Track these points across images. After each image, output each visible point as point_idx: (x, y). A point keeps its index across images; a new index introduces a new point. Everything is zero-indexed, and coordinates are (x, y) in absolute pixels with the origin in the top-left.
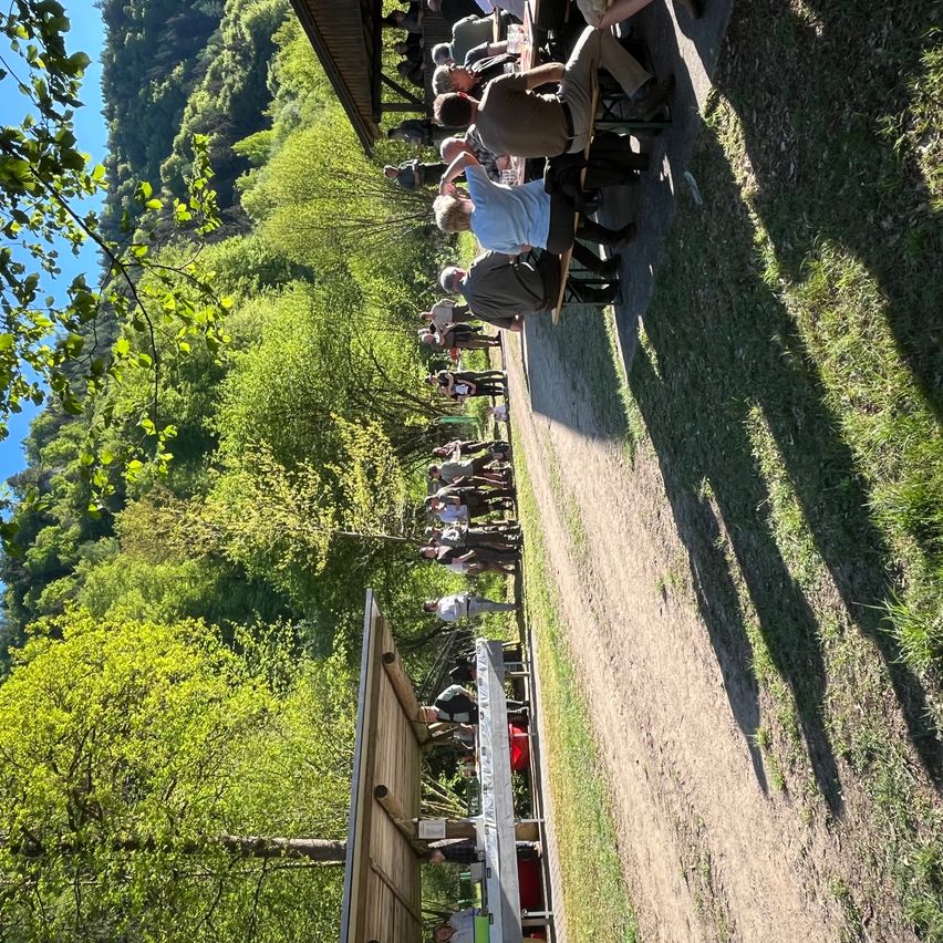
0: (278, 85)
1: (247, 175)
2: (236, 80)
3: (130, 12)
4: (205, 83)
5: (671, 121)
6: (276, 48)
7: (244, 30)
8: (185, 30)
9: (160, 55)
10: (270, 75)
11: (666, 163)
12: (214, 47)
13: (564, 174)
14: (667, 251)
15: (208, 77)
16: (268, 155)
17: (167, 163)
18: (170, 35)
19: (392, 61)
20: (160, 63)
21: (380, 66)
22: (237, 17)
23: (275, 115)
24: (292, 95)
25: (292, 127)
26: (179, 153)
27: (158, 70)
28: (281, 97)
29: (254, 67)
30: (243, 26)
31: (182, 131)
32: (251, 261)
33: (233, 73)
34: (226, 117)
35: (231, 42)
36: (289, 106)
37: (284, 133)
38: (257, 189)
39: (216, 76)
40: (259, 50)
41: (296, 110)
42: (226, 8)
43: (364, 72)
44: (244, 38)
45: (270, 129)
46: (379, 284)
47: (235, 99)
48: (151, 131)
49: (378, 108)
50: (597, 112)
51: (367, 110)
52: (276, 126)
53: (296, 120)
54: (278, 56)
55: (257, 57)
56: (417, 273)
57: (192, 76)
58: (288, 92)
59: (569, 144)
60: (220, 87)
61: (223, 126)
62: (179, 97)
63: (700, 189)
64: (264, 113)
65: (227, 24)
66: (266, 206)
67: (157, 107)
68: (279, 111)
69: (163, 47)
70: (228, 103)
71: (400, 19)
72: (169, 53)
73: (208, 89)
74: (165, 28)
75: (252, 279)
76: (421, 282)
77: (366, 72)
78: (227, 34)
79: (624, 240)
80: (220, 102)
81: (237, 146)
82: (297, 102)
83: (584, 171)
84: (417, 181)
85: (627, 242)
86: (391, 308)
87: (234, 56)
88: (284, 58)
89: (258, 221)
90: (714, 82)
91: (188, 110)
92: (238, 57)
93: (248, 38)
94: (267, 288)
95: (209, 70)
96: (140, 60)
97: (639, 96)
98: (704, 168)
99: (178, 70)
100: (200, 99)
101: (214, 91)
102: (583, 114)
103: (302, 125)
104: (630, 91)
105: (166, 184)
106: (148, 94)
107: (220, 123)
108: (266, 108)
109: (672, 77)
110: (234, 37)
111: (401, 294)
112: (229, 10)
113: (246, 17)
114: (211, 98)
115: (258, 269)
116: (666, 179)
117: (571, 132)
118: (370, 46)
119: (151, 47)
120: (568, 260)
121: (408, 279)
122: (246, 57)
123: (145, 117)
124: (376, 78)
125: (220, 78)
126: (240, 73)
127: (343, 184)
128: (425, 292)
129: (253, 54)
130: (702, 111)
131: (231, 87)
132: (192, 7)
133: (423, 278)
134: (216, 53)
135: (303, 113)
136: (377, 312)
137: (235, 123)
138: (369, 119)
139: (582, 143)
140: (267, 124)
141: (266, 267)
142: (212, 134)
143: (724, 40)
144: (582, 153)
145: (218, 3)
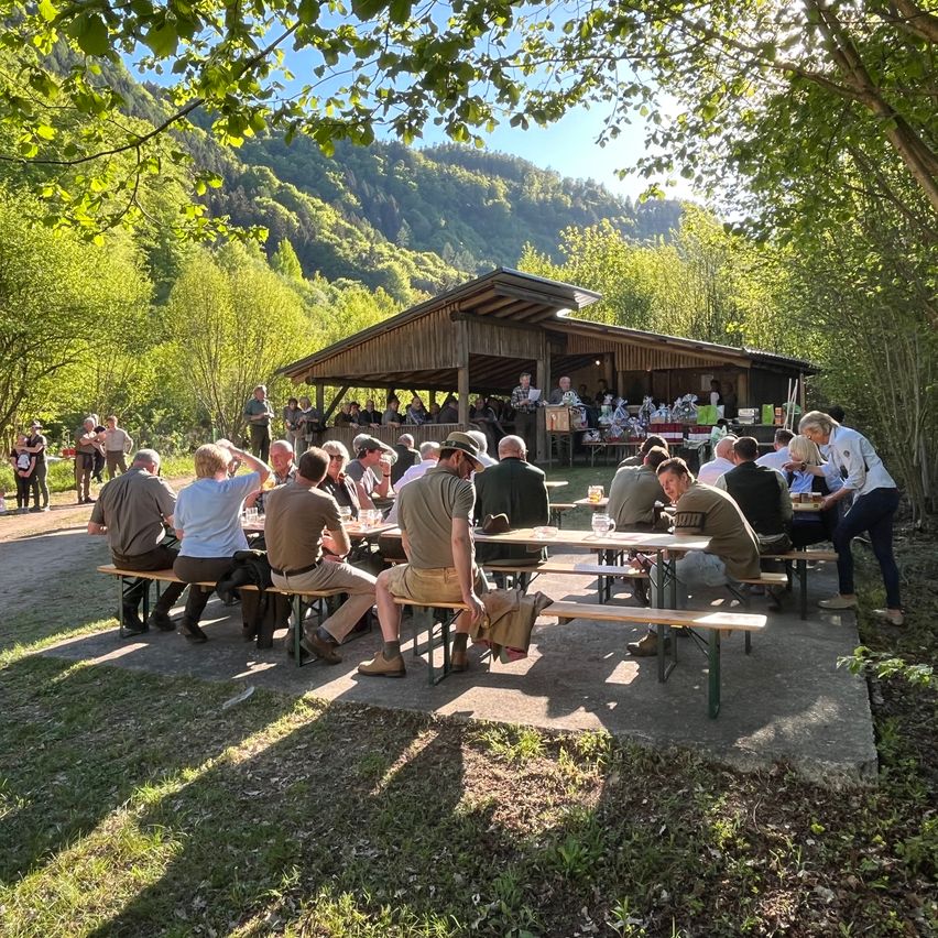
0: (342, 289)
1: (261, 250)
2: (345, 250)
3: (400, 165)
4: (342, 222)
5: (301, 666)
6: (373, 290)
7: (387, 264)
8: (385, 209)
9: (365, 185)
10: (350, 282)
11: (264, 666)
12: (372, 235)
13: (252, 569)
14: (177, 679)
15: (348, 225)
16: (279, 272)
17: (271, 174)
18: (382, 197)
19: (361, 396)
20: (359, 184)
21: (356, 386)
22: (397, 259)
23: (315, 282)
24: (333, 300)
25: (305, 298)
26: (280, 187)
27: (354, 182)
28: (331, 290)
29: (356, 268)
30: (389, 263)
31: (300, 194)
32: (175, 243)
33: (352, 248)
34: (312, 237)
35: (377, 250)
36: (324, 298)
37: (300, 290)
38: (247, 257)
39: (348, 233)
40: (371, 274)
41: (320, 303)
42: (404, 250)
44: (380, 262)
45: (304, 277)
46: (150, 373)
47: (329, 248)
48: (300, 164)
49: (320, 382)
50: (308, 596)
51: (317, 372)
52: (306, 283)
53: (312, 302)
54: (366, 292)
55: (364, 272)
56: (163, 412)
57: (348, 210)
58: (335, 297)
59: (280, 573)
60: (339, 235)
61: (306, 233)
62: (330, 196)
63: (238, 704)
64: (318, 272)
65: (391, 249)
66: (229, 265)
67: (320, 175)
68: (319, 286)
69: (373, 189)
70: (326, 240)
72: (368, 194)
73: (337, 223)
74: (388, 193)
75: (156, 240)
76: (151, 416)
77: (349, 373)
78: (383, 248)
79: (189, 633)
80: (327, 233)
81: (288, 245)
82: (327, 304)
83: (256, 588)
84: (253, 418)
85: (187, 636)
86: (124, 385)
87: (365, 251)
88: (364, 296)
89: (216, 254)
90: (333, 703)
91: (319, 202)
92: (364, 255)
93: (380, 266)
94: (145, 255)
95: (353, 227)
96: (361, 166)
97: (322, 635)
98: (257, 705)
99: (353, 200)
100: (329, 215)
101: (335, 229)
102: (308, 582)
103: (307, 307)
104: (327, 625)
105: (250, 169)
106: (332, 168)
107: (309, 231)
108: (321, 275)
109: (338, 662)
110: (381, 254)
111: (138, 396)
112: (402, 253)
113: (396, 266)
114: (330, 226)
115: (166, 248)
116: (249, 669)
117: (289, 574)
118: (372, 378)
119: (373, 180)
120: (168, 579)
121: (156, 403)
122: (365, 262)
123: (313, 163)
124: (345, 382)
125: (347, 237)
126: (352, 256)
127: (251, 344)
128: (142, 420)
129: (367, 268)
130: (309, 695)
131: (340, 245)
132: (404, 221)
133: (157, 418)
134: (368, 236)
135: (316, 308)
136: (118, 370)
137: (308, 245)
138: (309, 374)
139: (280, 584)
140: (308, 274)
141: (169, 257)
142: (298, 221)
143: (367, 706)
144: (272, 585)
145: (407, 244)
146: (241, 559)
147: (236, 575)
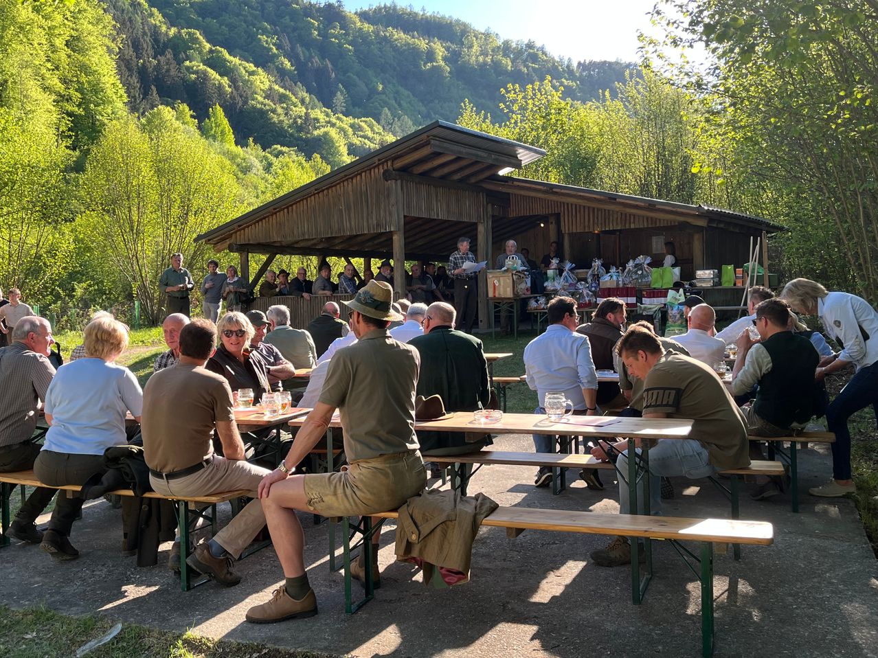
0: (277, 156)
1: (192, 116)
2: (279, 116)
3: (334, 28)
4: (276, 87)
5: (189, 589)
6: (309, 158)
7: (323, 130)
8: (320, 73)
9: (299, 49)
10: (285, 149)
11: (143, 591)
12: (307, 100)
13: (128, 470)
14: (25, 615)
15: (282, 90)
16: (211, 139)
17: (201, 38)
18: (316, 60)
19: (293, 264)
20: (293, 49)
21: (282, 253)
22: (333, 125)
23: (249, 149)
24: (268, 167)
25: (238, 166)
26: (211, 51)
27: (287, 46)
28: (266, 158)
29: (291, 135)
30: (326, 129)
31: (231, 58)
32: (99, 108)
33: (286, 114)
34: (246, 102)
35: (312, 116)
36: (258, 165)
37: (233, 158)
38: (177, 124)
39: (282, 99)
40: (307, 141)
41: (254, 170)
42: (341, 116)
43: (276, 238)
44: (316, 128)
45: (237, 143)
46: (67, 244)
47: (263, 113)
48: (232, 27)
49: (245, 249)
50: (196, 502)
51: (241, 238)
52: (238, 150)
53: (246, 170)
54: (302, 159)
55: (300, 139)
56: (85, 285)
57: (281, 75)
58: (270, 165)
59: (158, 475)
60: (272, 101)
61: (238, 99)
62: (263, 60)
63: (98, 649)
64: (251, 139)
65: (327, 115)
66: (151, 128)
67: (252, 38)
68: (252, 154)
69: (307, 53)
70: (259, 106)
71: (324, 273)
72: (302, 58)
73: (271, 89)
74: (323, 58)
75: (79, 106)
76: (73, 290)
77: (276, 239)
78: (318, 113)
80: (260, 99)
81: (219, 111)
82: (261, 171)
83: (130, 493)
84: (169, 289)
86: (38, 257)
87: (300, 117)
88: (300, 164)
89: (143, 120)
90: (221, 643)
91: (251, 67)
92: (299, 121)
93: (316, 133)
94: (66, 123)
95: (288, 93)
96: (295, 29)
97: (214, 549)
98: (123, 649)
99: (287, 64)
100: (262, 80)
101: (269, 94)
102: (191, 488)
103: (241, 175)
104: (220, 538)
105: (179, 32)
106: (265, 32)
107: (241, 96)
108: (255, 142)
110: (317, 120)
111: (55, 269)
112: (338, 118)
113: (333, 133)
114: (263, 91)
115: (90, 115)
116: (122, 595)
117: (171, 476)
118: (302, 244)
119: (308, 44)
121: (73, 276)
122: (300, 129)
123: (244, 25)
124: (273, 249)
125: (281, 102)
126: (287, 122)
128: (62, 294)
129: (303, 135)
130: (193, 633)
131: (274, 111)
132: (340, 86)
133: (79, 292)
134: (303, 101)
135: (251, 177)
136: (31, 240)
137: (241, 111)
138: (232, 240)
139: (160, 488)
140: (241, 141)
141: (93, 124)
142: (230, 86)
143: (264, 647)
144: (151, 490)
145: (344, 109)
146: (114, 457)
147: (107, 478)
